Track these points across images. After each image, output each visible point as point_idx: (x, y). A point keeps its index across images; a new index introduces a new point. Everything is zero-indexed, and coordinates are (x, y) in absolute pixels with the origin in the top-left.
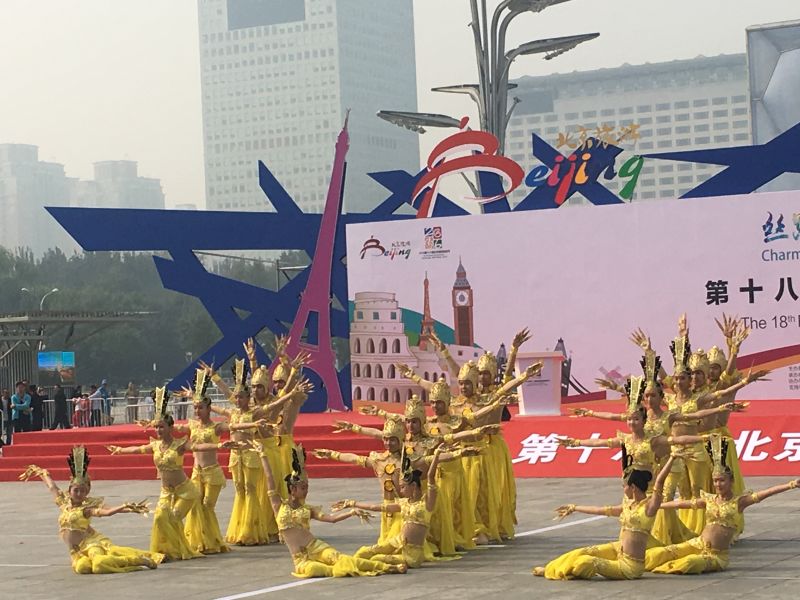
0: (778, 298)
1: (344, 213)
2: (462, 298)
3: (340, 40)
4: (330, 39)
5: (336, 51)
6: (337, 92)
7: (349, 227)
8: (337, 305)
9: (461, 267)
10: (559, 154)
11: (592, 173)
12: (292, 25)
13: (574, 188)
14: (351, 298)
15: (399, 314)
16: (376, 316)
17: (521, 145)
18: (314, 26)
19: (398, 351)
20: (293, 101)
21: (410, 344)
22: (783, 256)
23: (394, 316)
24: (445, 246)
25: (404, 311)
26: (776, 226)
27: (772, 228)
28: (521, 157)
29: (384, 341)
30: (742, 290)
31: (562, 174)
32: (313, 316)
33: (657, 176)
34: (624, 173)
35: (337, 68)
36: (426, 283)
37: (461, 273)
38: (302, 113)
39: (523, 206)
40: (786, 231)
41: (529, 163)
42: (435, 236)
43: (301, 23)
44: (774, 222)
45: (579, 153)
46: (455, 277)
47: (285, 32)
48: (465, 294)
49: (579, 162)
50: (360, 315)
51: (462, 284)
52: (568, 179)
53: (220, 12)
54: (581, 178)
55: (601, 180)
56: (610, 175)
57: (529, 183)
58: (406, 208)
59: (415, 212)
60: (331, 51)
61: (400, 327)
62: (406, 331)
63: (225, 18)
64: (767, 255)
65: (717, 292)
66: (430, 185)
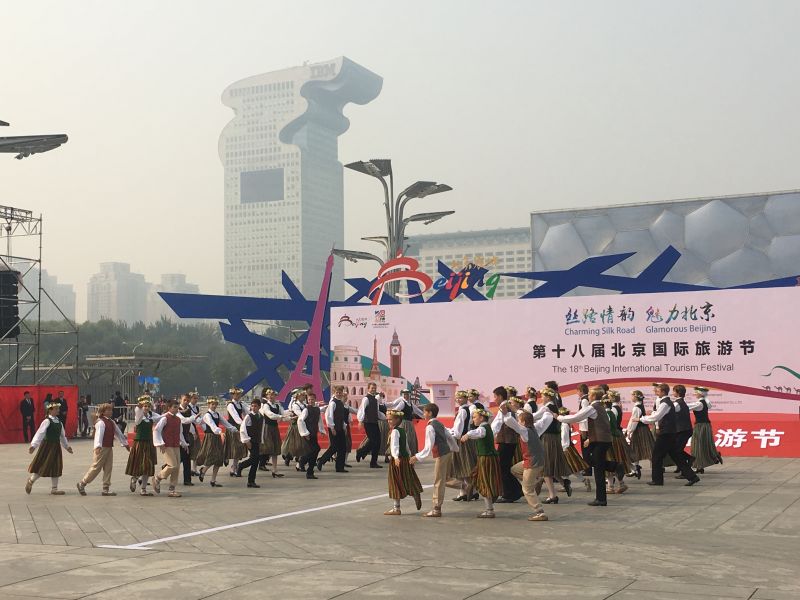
0: (573, 356)
1: (330, 300)
2: (395, 351)
3: (303, 211)
4: (298, 211)
5: (300, 217)
6: (300, 240)
7: (332, 309)
8: (324, 353)
9: (395, 333)
10: (452, 272)
11: (471, 283)
12: (276, 202)
13: (460, 291)
14: (332, 348)
15: (359, 358)
16: (346, 359)
17: (431, 265)
18: (288, 203)
19: (358, 379)
20: (276, 244)
21: (365, 375)
22: (577, 332)
23: (356, 359)
24: (386, 321)
25: (362, 357)
26: (573, 316)
27: (571, 316)
28: (431, 271)
29: (350, 374)
30: (554, 350)
31: (453, 283)
32: (310, 358)
33: (506, 284)
34: (488, 283)
35: (300, 227)
36: (375, 341)
37: (395, 337)
38: (280, 251)
39: (431, 300)
40: (578, 318)
41: (435, 276)
42: (381, 315)
43: (281, 201)
44: (572, 313)
45: (464, 271)
46: (392, 339)
47: (272, 206)
48: (397, 348)
49: (463, 277)
50: (337, 359)
51: (395, 343)
52: (457, 285)
53: (236, 194)
54: (465, 285)
55: (476, 286)
56: (481, 284)
57: (435, 287)
58: (365, 299)
59: (370, 302)
60: (298, 218)
61: (360, 366)
62: (363, 368)
63: (239, 197)
64: (568, 332)
65: (539, 351)
66: (379, 286)
